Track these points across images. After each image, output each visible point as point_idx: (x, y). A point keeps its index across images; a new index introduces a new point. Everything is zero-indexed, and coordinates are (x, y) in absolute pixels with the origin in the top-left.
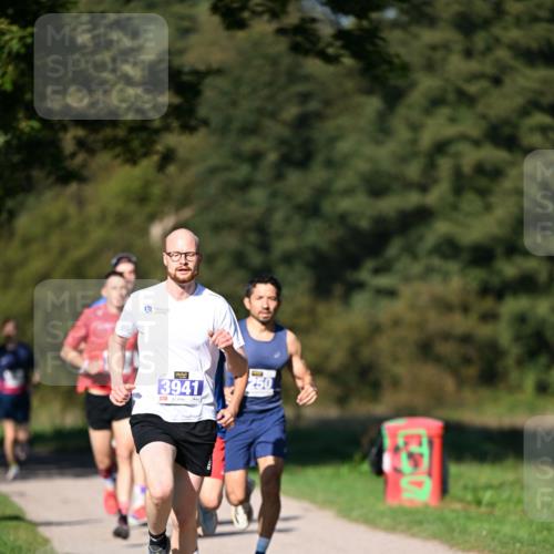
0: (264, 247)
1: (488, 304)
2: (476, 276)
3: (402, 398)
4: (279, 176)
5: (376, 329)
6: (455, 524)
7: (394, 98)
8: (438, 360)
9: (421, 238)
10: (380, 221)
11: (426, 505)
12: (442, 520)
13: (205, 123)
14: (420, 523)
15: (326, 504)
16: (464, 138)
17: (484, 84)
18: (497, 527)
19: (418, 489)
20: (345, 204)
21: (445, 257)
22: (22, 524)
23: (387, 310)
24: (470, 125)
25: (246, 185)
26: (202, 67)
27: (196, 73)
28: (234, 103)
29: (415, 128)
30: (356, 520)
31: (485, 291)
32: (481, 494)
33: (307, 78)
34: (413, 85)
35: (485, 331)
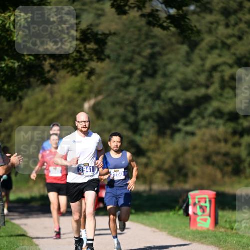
0: (135, 113)
1: (236, 139)
2: (231, 126)
3: (198, 181)
4: (142, 81)
5: (186, 150)
6: (221, 238)
7: (194, 46)
8: (214, 164)
9: (206, 109)
10: (187, 101)
11: (208, 230)
12: (216, 237)
13: (109, 57)
14: (206, 238)
15: (163, 229)
16: (225, 63)
17: (235, 39)
18: (240, 240)
19: (205, 222)
20: (172, 94)
21: (216, 118)
22: (26, 238)
23: (191, 141)
24: (228, 58)
25: (127, 85)
26: (107, 32)
27: (104, 34)
28: (122, 49)
29: (203, 59)
30: (177, 237)
31: (235, 133)
32: (233, 225)
33: (155, 37)
34: (202, 40)
35: (235, 151)
